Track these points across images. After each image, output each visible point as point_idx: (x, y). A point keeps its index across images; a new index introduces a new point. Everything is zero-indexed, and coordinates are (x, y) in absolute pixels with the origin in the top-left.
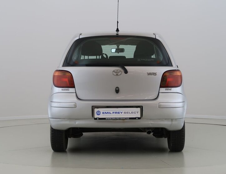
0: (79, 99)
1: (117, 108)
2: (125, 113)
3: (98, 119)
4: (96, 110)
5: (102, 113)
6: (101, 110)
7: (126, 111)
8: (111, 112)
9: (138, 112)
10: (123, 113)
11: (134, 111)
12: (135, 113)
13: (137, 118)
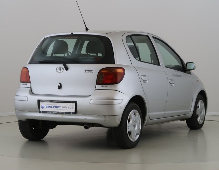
0: (33, 93)
1: (57, 102)
2: (63, 107)
3: (42, 112)
4: (41, 104)
5: (45, 107)
6: (45, 104)
7: (64, 106)
8: (53, 107)
9: (73, 107)
10: (61, 107)
11: (70, 106)
12: (71, 108)
13: (72, 113)
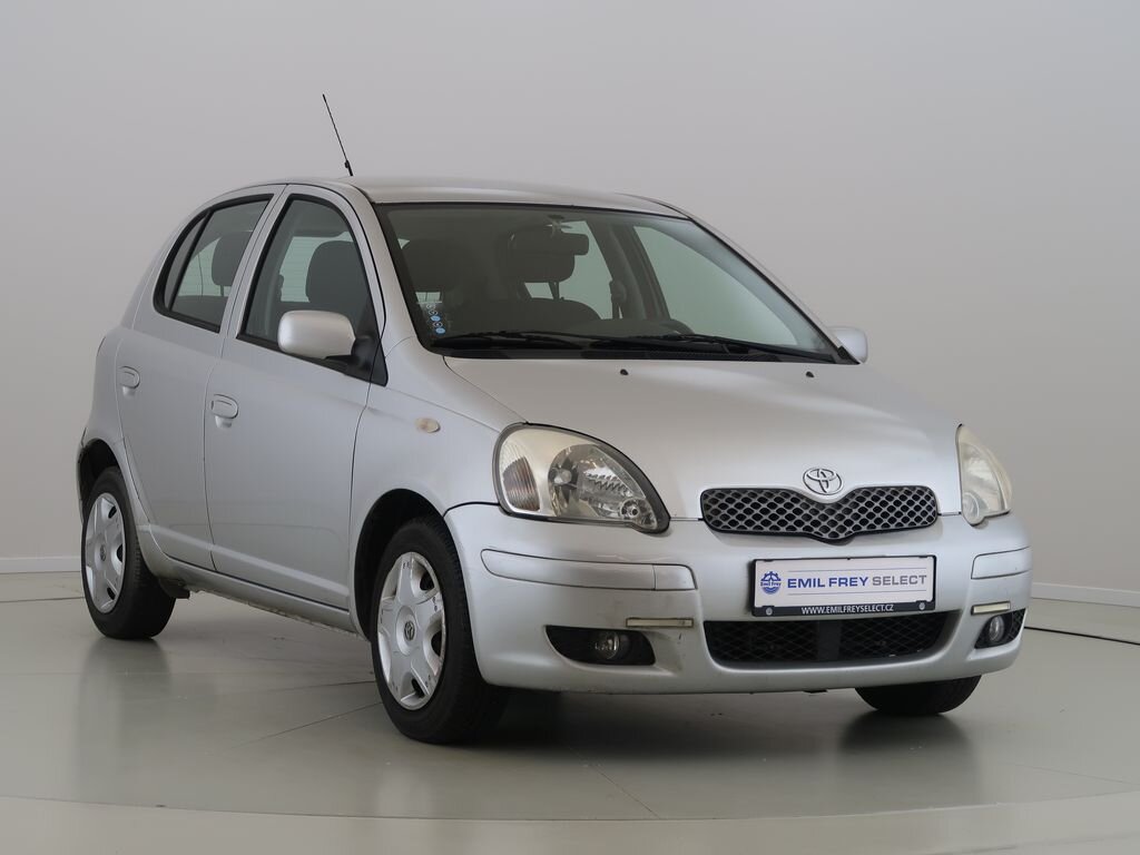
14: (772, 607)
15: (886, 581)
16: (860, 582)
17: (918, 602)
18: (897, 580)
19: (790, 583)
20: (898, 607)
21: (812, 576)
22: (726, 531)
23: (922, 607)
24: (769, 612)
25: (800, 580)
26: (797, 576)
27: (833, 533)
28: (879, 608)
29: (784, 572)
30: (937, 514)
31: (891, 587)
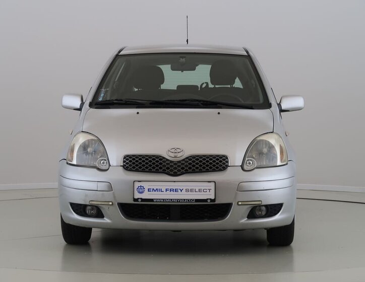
14: (141, 199)
15: (192, 190)
16: (179, 190)
17: (208, 199)
18: (197, 190)
19: (149, 190)
20: (197, 200)
21: (158, 188)
22: (130, 170)
23: (209, 201)
24: (140, 200)
25: (153, 189)
26: (152, 188)
27: (175, 172)
28: (188, 201)
29: (146, 186)
30: (228, 166)
31: (194, 193)
